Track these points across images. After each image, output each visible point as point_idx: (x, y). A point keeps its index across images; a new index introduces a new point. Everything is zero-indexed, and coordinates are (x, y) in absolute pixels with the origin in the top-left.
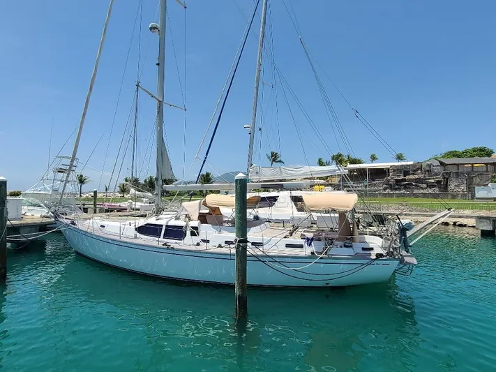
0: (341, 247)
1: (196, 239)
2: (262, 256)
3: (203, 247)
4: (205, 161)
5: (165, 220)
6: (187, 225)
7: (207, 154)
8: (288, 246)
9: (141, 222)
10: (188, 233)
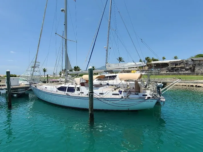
0: (134, 95)
1: (79, 92)
2: (100, 98)
4: (89, 62)
5: (67, 85)
6: (75, 87)
7: (90, 59)
8: (113, 94)
9: (59, 86)
10: (76, 90)
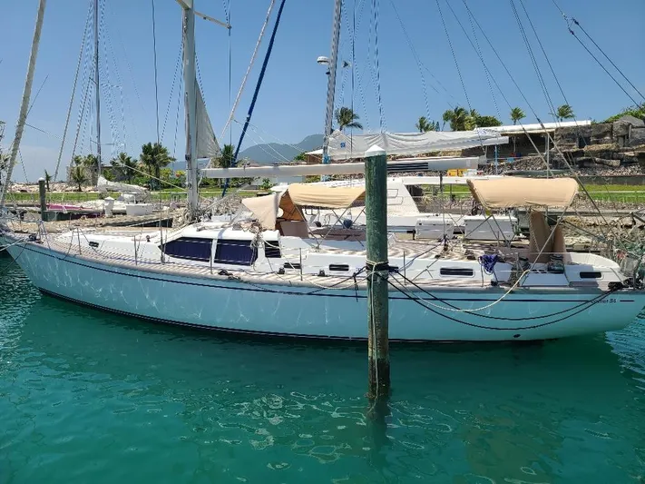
0: (543, 272)
1: (277, 263)
2: (413, 291)
3: (292, 277)
4: (246, 125)
5: (212, 230)
6: (258, 237)
7: (250, 112)
8: (445, 272)
9: (171, 235)
10: (261, 252)
